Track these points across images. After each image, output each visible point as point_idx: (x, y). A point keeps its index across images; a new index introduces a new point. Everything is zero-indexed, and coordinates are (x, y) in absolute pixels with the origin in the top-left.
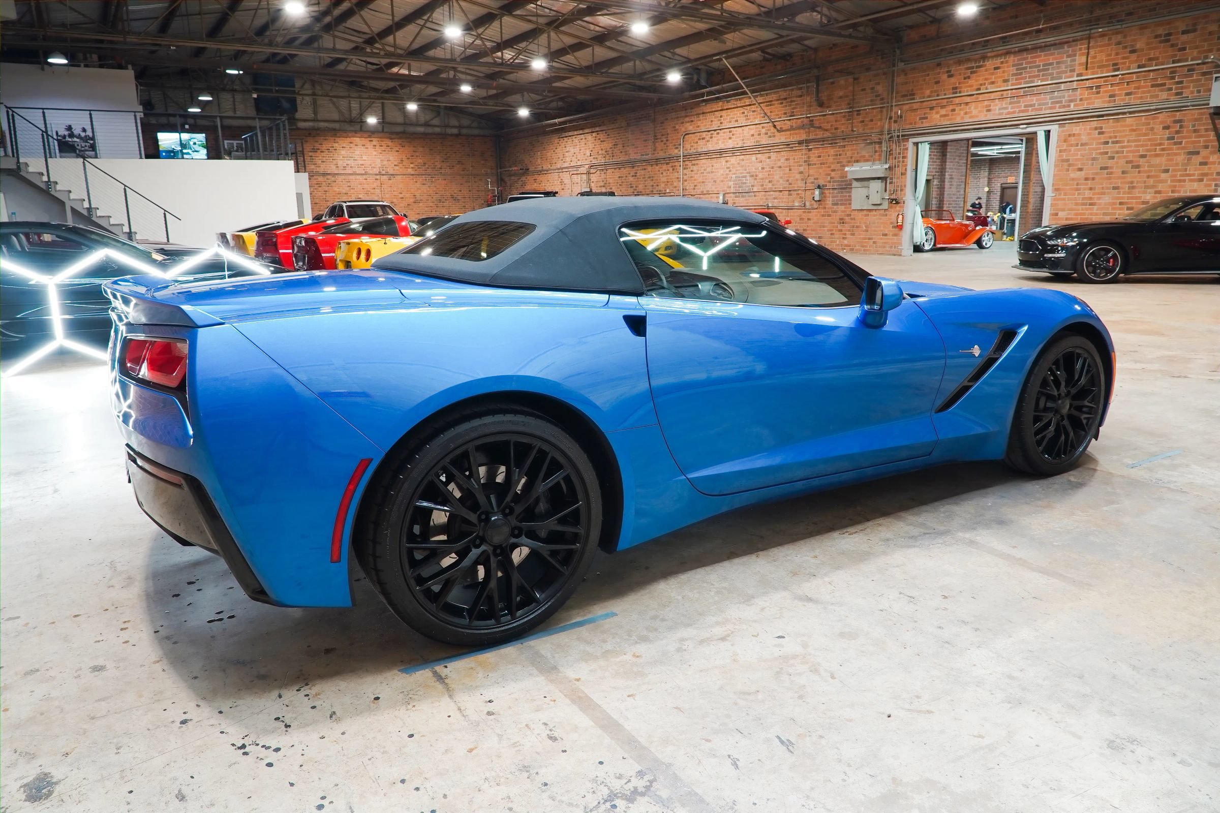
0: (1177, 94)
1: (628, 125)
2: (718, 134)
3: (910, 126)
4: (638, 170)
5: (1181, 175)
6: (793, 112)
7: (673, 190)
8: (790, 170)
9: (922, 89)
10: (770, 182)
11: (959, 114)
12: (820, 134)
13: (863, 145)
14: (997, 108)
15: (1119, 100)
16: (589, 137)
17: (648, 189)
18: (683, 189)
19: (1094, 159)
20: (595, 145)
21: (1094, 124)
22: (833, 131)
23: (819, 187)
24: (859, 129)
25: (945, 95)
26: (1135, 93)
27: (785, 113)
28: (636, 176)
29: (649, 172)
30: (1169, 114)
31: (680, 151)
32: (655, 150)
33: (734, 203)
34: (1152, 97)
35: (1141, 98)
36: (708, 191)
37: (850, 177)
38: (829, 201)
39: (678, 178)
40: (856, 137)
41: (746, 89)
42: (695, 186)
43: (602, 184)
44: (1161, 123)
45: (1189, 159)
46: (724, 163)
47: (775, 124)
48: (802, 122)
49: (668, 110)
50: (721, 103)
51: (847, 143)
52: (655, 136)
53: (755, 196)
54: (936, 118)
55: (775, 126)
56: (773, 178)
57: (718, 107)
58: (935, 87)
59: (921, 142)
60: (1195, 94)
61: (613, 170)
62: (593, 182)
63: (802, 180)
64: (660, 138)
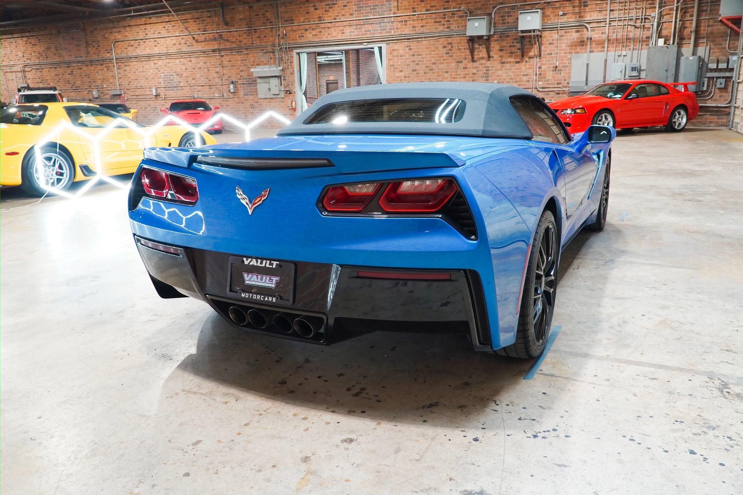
0: (448, 28)
1: (59, 32)
2: (144, 42)
3: (293, 42)
4: (73, 69)
5: (455, 75)
6: (205, 28)
7: (109, 86)
8: (208, 70)
9: (298, 17)
10: (193, 79)
11: (325, 35)
12: (228, 45)
13: (261, 53)
14: (348, 31)
15: (419, 30)
16: (19, 41)
17: (86, 84)
18: (119, 85)
19: (408, 65)
20: (27, 48)
21: (406, 44)
22: (238, 43)
23: (232, 83)
24: (257, 42)
25: (314, 21)
26: (426, 26)
27: (199, 29)
28: (72, 74)
29: (85, 71)
30: (445, 39)
31: (111, 55)
32: (88, 54)
33: (166, 95)
34: (435, 28)
35: (430, 29)
36: (142, 86)
37: (255, 75)
38: (241, 92)
39: (113, 76)
40: (256, 48)
41: (170, 9)
42: (130, 82)
43: (39, 80)
44: (442, 44)
45: (458, 66)
46: (152, 65)
47: (194, 36)
48: (213, 36)
49: (96, 22)
50: (144, 19)
51: (249, 52)
52: (87, 42)
53: (182, 89)
54: (309, 36)
55: (194, 38)
56: (195, 76)
57: (141, 22)
58: (307, 16)
59: (302, 53)
60: (457, 28)
61: (49, 69)
62: (29, 79)
63: (219, 77)
64: (92, 44)
